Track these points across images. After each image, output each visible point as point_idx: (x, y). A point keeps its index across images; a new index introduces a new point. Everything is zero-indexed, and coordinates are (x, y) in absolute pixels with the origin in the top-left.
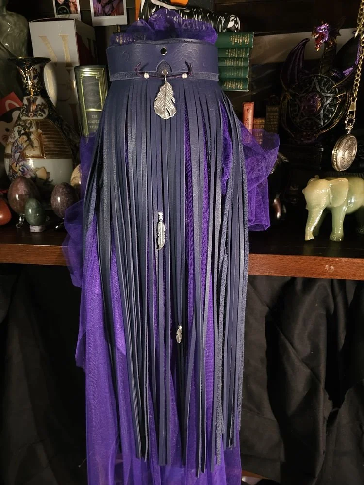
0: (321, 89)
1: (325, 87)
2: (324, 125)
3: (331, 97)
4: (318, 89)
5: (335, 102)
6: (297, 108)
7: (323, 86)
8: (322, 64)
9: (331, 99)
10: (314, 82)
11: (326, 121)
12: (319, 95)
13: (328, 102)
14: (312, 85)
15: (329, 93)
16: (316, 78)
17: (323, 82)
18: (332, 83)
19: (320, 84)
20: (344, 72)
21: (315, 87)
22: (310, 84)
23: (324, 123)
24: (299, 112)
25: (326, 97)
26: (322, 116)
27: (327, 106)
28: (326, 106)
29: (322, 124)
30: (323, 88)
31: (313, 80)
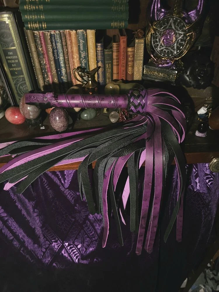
0: (175, 27)
1: (178, 26)
2: (177, 54)
3: (182, 34)
4: (173, 27)
5: (185, 38)
6: (158, 40)
7: (177, 25)
8: (175, 7)
9: (182, 36)
10: (170, 22)
11: (178, 51)
12: (174, 31)
13: (180, 38)
14: (169, 24)
15: (181, 31)
16: (171, 19)
17: (177, 23)
18: (183, 24)
19: (174, 23)
20: (189, 13)
21: (171, 26)
22: (168, 23)
23: (177, 52)
24: (159, 43)
25: (179, 34)
26: (175, 48)
27: (180, 41)
28: (178, 40)
29: (175, 53)
30: (177, 27)
31: (170, 20)
